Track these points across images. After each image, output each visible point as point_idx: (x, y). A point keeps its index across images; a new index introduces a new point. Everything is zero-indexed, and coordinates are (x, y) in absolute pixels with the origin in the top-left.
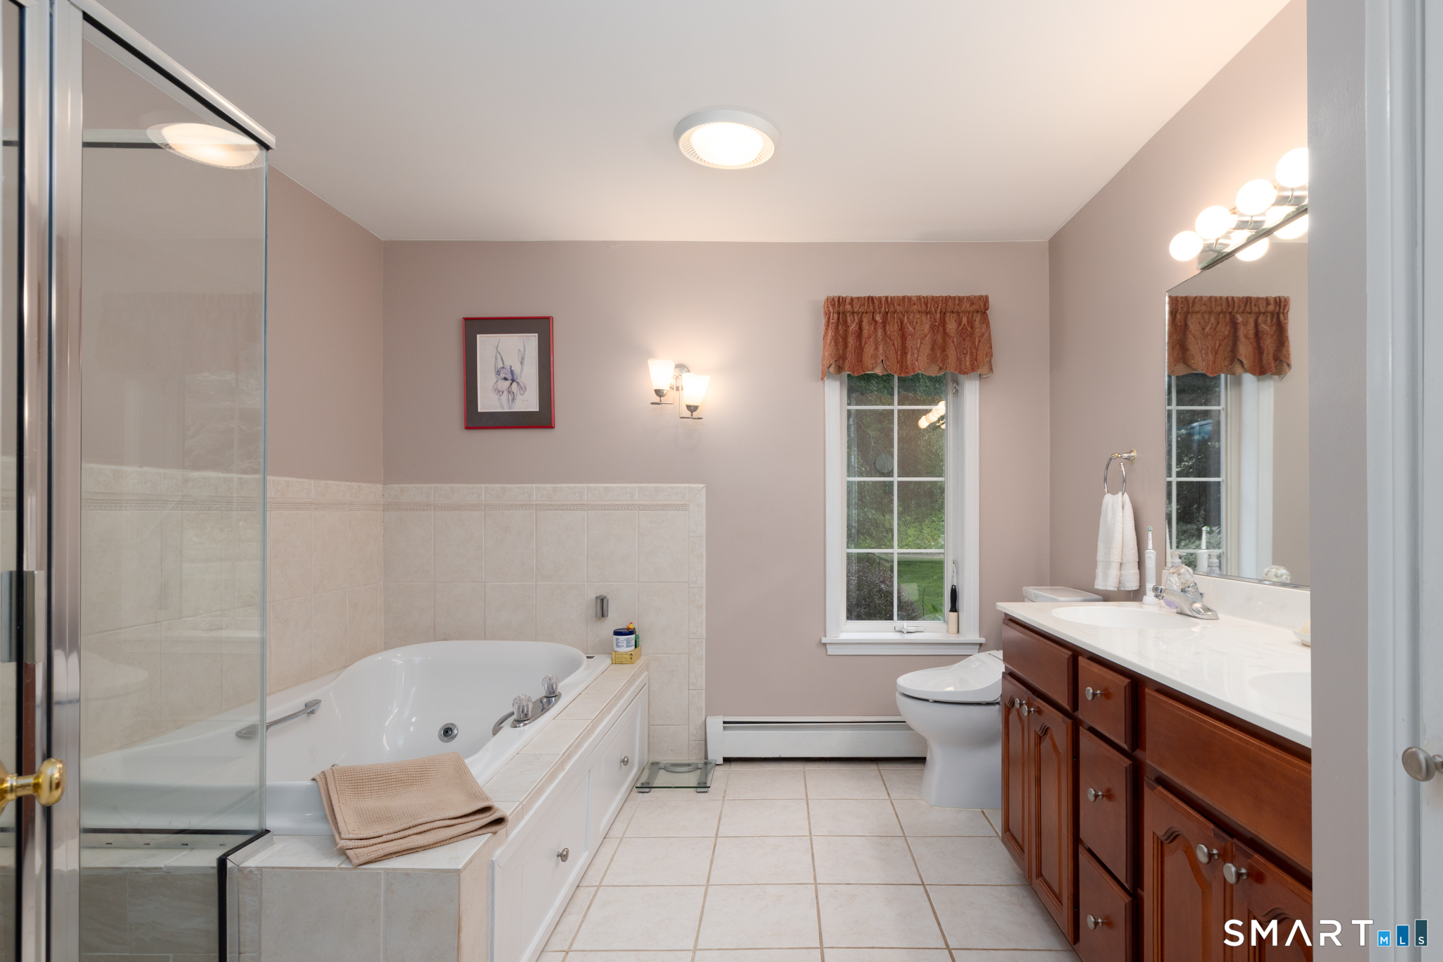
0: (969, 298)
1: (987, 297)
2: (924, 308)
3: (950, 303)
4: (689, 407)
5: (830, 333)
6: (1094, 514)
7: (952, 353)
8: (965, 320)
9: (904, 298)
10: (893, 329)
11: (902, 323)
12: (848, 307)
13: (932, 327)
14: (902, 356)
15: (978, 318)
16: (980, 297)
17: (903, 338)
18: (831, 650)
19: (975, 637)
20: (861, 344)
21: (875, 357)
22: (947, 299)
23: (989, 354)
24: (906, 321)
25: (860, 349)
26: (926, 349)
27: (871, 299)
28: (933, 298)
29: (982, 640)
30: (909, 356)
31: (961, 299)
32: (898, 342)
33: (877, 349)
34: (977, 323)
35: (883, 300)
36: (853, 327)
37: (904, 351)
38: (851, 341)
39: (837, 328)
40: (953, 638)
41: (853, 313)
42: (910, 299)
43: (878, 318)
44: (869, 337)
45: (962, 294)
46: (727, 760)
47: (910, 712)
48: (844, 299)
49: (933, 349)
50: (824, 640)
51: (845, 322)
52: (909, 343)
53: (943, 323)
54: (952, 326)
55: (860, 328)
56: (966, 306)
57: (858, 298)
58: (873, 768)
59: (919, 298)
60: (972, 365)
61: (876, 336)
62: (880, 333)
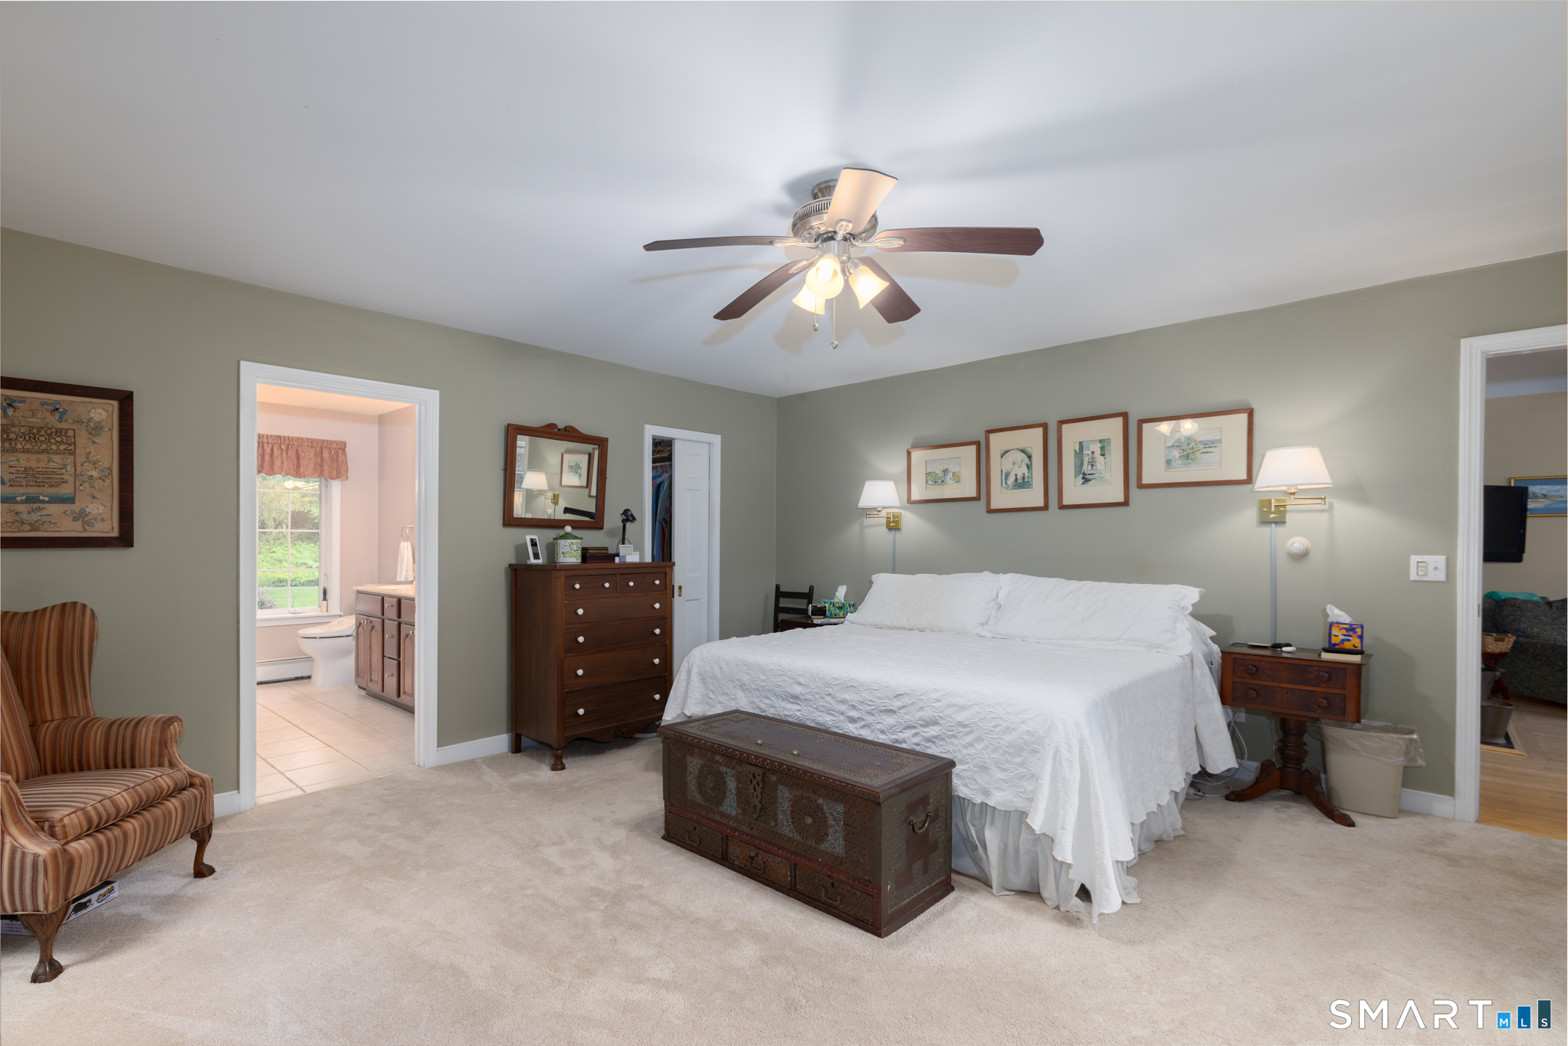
0: (336, 442)
1: (345, 442)
2: (310, 444)
3: (325, 443)
6: (397, 549)
7: (326, 469)
8: (333, 452)
9: (299, 438)
10: (292, 453)
11: (297, 451)
12: (265, 440)
13: (315, 454)
14: (297, 468)
15: (340, 452)
16: (342, 442)
17: (298, 458)
19: (337, 612)
20: (272, 460)
21: (282, 468)
22: (323, 441)
23: (347, 471)
24: (300, 450)
25: (272, 462)
26: (312, 466)
27: (279, 437)
28: (316, 440)
29: (342, 613)
30: (302, 468)
31: (331, 442)
32: (295, 460)
33: (282, 463)
34: (340, 455)
35: (287, 438)
36: (268, 451)
37: (299, 466)
38: (267, 458)
40: (326, 614)
41: (268, 443)
42: (302, 439)
43: (283, 447)
44: (278, 457)
45: (332, 439)
48: (263, 436)
49: (315, 466)
51: (263, 447)
52: (302, 462)
53: (322, 453)
54: (326, 455)
55: (272, 451)
56: (334, 446)
57: (271, 436)
59: (308, 439)
60: (337, 475)
61: (282, 456)
62: (284, 455)
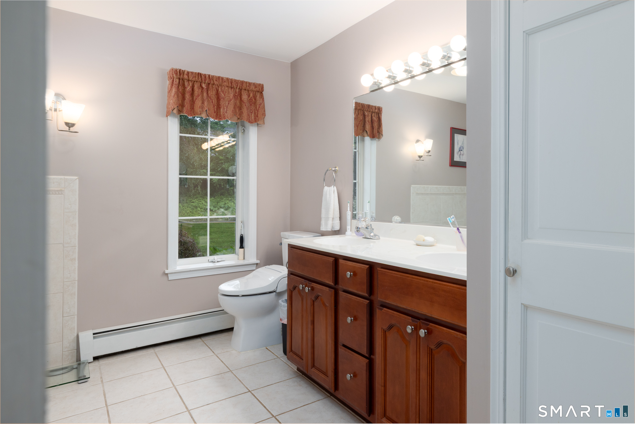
0: (254, 84)
1: (263, 85)
2: (230, 85)
3: (244, 84)
4: (67, 124)
5: (174, 90)
7: (245, 111)
8: (251, 95)
9: (219, 77)
10: (212, 93)
11: (217, 91)
12: (186, 77)
13: (234, 96)
14: (217, 109)
15: (258, 95)
16: (260, 85)
17: (218, 99)
18: (171, 277)
19: (254, 260)
20: (193, 99)
21: (202, 107)
22: (242, 82)
23: (264, 115)
24: (220, 90)
25: (193, 102)
26: (231, 107)
27: (200, 75)
28: (235, 80)
29: (258, 262)
30: (222, 110)
31: (250, 84)
32: (215, 101)
33: (203, 103)
34: (258, 97)
35: (207, 76)
36: (189, 88)
37: (219, 107)
38: (188, 96)
39: (178, 87)
40: (242, 262)
41: (189, 80)
42: (222, 78)
43: (204, 86)
44: (198, 96)
45: (250, 81)
46: (96, 358)
47: (227, 304)
48: (184, 72)
49: (234, 108)
50: (167, 272)
51: (184, 85)
52: (222, 103)
53: (240, 95)
54: (245, 97)
55: (193, 90)
56: (252, 87)
57: (192, 73)
58: (198, 341)
59: (228, 79)
60: (255, 119)
61: (203, 96)
62: (205, 94)
